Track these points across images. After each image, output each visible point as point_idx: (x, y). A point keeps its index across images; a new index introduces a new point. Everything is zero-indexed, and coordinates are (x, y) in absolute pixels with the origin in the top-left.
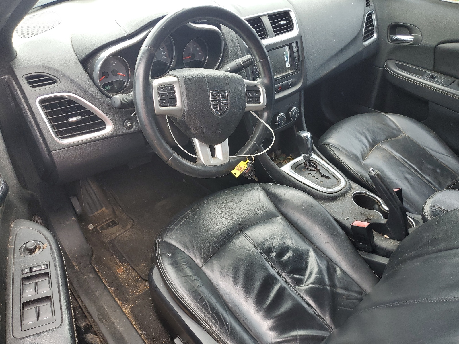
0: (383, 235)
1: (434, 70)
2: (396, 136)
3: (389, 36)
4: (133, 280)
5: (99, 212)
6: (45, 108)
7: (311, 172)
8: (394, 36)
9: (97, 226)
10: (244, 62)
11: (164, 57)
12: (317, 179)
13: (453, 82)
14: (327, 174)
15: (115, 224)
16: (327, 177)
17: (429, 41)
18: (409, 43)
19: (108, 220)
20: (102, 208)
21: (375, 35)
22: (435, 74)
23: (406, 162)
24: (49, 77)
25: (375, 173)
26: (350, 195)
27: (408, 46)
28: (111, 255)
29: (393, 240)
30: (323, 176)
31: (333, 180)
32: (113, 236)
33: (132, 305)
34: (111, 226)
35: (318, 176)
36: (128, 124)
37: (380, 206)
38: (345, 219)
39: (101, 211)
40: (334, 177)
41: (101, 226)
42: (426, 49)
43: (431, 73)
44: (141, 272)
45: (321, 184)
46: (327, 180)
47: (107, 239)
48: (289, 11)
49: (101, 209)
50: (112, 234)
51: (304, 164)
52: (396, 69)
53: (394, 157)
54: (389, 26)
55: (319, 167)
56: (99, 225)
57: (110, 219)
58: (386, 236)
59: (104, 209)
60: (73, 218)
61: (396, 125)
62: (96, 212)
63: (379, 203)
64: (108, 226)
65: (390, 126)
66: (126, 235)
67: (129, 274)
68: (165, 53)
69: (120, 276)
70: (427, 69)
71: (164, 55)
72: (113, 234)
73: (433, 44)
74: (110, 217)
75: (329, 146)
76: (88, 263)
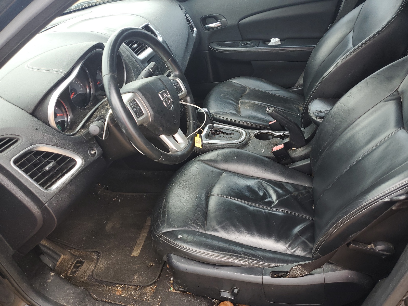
0: (292, 149)
1: (243, 40)
2: (245, 91)
3: (203, 27)
4: (136, 291)
5: (60, 261)
6: (20, 167)
7: (219, 135)
8: (207, 26)
9: (67, 274)
10: (152, 68)
11: (82, 89)
12: (226, 137)
13: (259, 43)
14: (230, 132)
15: (82, 263)
16: (231, 134)
17: (232, 21)
18: (220, 27)
19: (72, 263)
20: (60, 256)
21: (195, 29)
22: (245, 42)
23: (263, 104)
24: (10, 138)
25: (271, 110)
26: (253, 137)
27: (220, 29)
28: (100, 287)
29: (299, 149)
30: (227, 134)
31: (235, 133)
32: (89, 272)
33: (159, 304)
34: (80, 265)
35: (225, 135)
36: (91, 152)
37: (273, 135)
38: (263, 152)
39: (61, 259)
40: (235, 131)
41: (70, 271)
42: (232, 27)
43: (243, 42)
44: (140, 283)
45: (230, 139)
46: (232, 135)
47: (84, 278)
48: (148, 24)
49: (60, 258)
50: (85, 272)
51: (210, 132)
52: (219, 47)
53: (255, 104)
54: (200, 20)
55: (222, 130)
56: (67, 272)
57: (74, 262)
58: (293, 149)
59: (62, 257)
60: (52, 274)
61: (241, 85)
62: (57, 263)
63: (271, 134)
64: (76, 267)
65: (238, 87)
66: (101, 266)
67: (129, 290)
68: (80, 86)
69: (123, 295)
70: (239, 41)
71: (81, 87)
72: (87, 271)
73: (235, 22)
74: (73, 260)
75: (214, 115)
76: (94, 301)
